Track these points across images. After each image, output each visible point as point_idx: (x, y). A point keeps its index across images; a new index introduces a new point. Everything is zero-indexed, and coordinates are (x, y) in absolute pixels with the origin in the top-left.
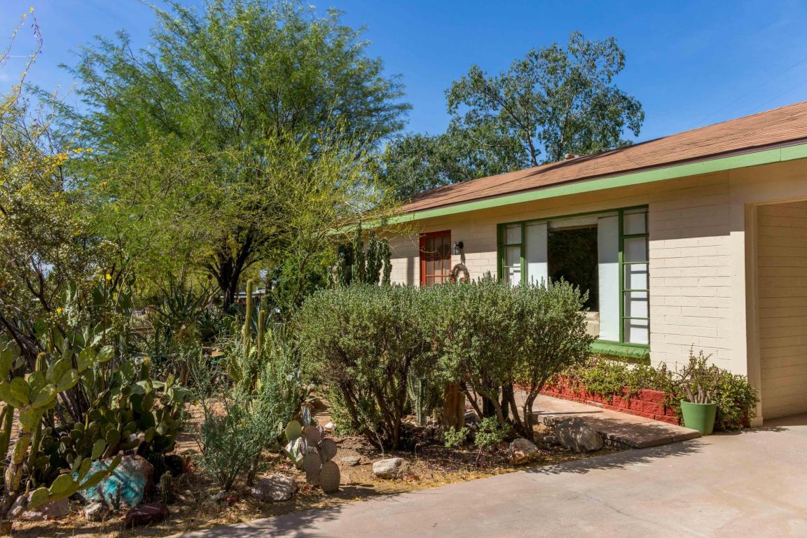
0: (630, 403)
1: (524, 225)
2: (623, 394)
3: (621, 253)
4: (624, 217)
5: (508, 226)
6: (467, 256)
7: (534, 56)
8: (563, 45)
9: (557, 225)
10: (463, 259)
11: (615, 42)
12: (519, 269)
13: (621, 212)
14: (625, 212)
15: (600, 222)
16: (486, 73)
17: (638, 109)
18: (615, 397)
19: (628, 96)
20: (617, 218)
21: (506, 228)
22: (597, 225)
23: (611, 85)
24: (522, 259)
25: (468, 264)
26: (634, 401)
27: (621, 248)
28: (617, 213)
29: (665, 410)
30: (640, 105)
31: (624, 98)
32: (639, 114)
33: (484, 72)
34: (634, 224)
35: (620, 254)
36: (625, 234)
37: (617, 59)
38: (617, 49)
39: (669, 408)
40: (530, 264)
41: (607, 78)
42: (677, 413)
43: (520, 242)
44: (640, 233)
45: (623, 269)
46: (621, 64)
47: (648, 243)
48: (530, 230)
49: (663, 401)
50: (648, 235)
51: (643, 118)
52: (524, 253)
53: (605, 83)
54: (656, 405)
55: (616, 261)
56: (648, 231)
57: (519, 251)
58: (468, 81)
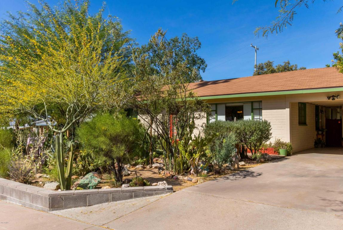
1: (216, 105)
2: (262, 150)
3: (252, 113)
4: (253, 104)
7: (172, 41)
9: (228, 105)
11: (198, 39)
12: (215, 118)
14: (253, 102)
15: (244, 105)
19: (202, 58)
20: (251, 104)
23: (195, 53)
24: (216, 115)
27: (252, 112)
28: (251, 102)
29: (274, 152)
30: (205, 62)
31: (200, 59)
34: (256, 106)
36: (253, 108)
37: (198, 44)
39: (276, 151)
40: (218, 116)
41: (194, 51)
42: (278, 153)
43: (215, 109)
44: (259, 108)
45: (253, 118)
46: (200, 46)
47: (260, 111)
48: (219, 106)
49: (274, 150)
50: (261, 109)
51: (206, 66)
52: (216, 112)
53: (193, 52)
54: (272, 151)
55: (250, 115)
56: (260, 108)
57: (215, 112)
58: (147, 46)
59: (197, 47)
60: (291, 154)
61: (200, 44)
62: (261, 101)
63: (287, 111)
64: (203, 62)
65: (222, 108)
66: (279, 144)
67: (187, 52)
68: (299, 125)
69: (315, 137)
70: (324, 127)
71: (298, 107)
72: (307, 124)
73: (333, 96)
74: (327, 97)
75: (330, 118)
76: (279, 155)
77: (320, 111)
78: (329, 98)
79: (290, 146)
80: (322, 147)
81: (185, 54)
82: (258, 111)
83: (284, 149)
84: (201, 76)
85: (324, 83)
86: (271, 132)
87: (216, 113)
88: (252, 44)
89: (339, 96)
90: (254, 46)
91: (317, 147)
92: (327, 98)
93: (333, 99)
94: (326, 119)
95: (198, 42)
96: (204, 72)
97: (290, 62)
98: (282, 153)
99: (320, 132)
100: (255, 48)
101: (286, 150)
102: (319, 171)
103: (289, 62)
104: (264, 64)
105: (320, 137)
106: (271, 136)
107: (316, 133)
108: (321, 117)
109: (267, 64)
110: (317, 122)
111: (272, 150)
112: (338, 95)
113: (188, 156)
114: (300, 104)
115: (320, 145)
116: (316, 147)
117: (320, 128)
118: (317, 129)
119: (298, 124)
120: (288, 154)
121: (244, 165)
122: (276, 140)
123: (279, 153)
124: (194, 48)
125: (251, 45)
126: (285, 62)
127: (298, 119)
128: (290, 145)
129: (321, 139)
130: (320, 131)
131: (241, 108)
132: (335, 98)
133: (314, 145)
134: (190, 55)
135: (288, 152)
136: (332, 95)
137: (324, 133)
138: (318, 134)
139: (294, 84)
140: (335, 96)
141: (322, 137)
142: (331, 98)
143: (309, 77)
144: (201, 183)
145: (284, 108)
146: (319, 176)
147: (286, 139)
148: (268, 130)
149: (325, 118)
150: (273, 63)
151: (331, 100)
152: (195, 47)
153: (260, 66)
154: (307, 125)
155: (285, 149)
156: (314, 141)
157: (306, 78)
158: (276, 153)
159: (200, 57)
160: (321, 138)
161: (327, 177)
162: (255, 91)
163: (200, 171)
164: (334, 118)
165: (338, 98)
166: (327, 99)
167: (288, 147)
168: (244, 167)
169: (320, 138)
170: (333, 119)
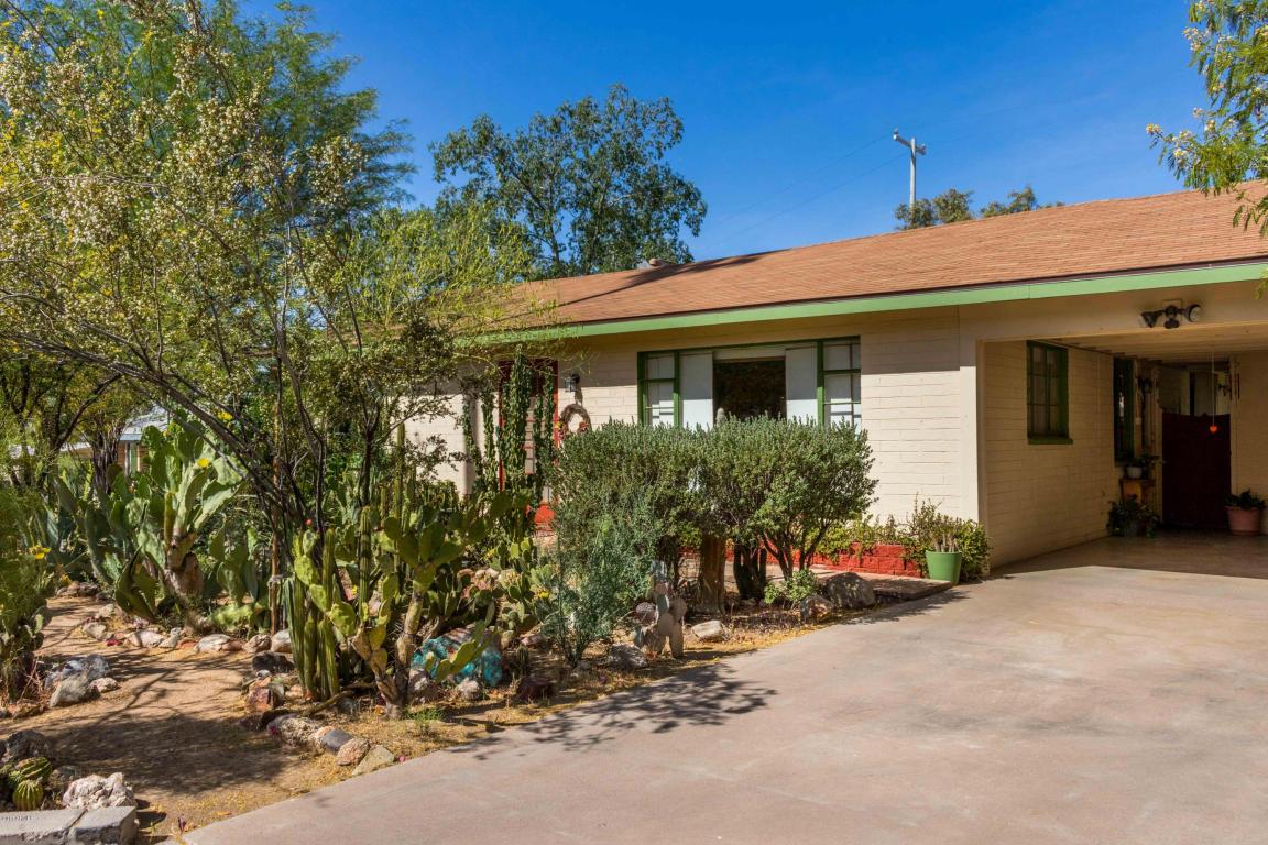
0: (862, 561)
1: (678, 355)
2: (852, 552)
4: (825, 349)
5: (650, 356)
6: (586, 392)
7: (567, 112)
8: (601, 99)
9: (725, 356)
10: (579, 396)
11: (670, 105)
12: (672, 411)
13: (821, 344)
14: (826, 343)
15: (788, 354)
16: (499, 128)
17: (696, 199)
18: (841, 556)
19: (686, 181)
20: (815, 350)
21: (648, 358)
22: (784, 358)
23: (660, 163)
24: (675, 395)
25: (586, 404)
26: (867, 558)
27: (821, 383)
28: (815, 344)
29: (905, 564)
30: (699, 194)
31: (681, 183)
32: (699, 206)
33: (496, 126)
34: (837, 358)
35: (820, 390)
36: (825, 369)
37: (673, 128)
38: (673, 115)
39: (910, 561)
40: (685, 402)
41: (656, 152)
42: (920, 566)
43: (672, 376)
44: (849, 368)
45: (825, 411)
46: (678, 135)
47: (855, 380)
48: (687, 362)
49: (903, 554)
50: (858, 371)
51: (704, 212)
52: (678, 387)
53: (652, 159)
54: (894, 559)
55: (813, 397)
56: (855, 367)
57: (671, 386)
58: (472, 137)
59: (667, 139)
60: (985, 571)
61: (679, 126)
62: (858, 337)
63: (967, 377)
64: (691, 196)
65: (700, 370)
66: (931, 526)
67: (626, 158)
68: (1030, 443)
69: (1113, 493)
70: (1158, 450)
71: (1024, 364)
72: (1071, 436)
73: (1169, 309)
74: (1144, 315)
75: (1186, 411)
76: (925, 580)
77: (1136, 381)
78: (1149, 317)
79: (978, 538)
80: (1141, 533)
81: (620, 167)
82: (845, 380)
83: (947, 550)
84: (691, 251)
85: (1132, 253)
86: (870, 475)
87: (677, 390)
88: (896, 133)
89: (1196, 309)
90: (906, 139)
91: (1120, 535)
92: (1141, 318)
93: (1172, 324)
94: (1165, 416)
95: (670, 119)
96: (696, 234)
97: (1036, 194)
98: (938, 569)
99: (1135, 472)
100: (910, 146)
101: (957, 556)
102: (1067, 681)
103: (1030, 192)
104: (933, 205)
105: (1136, 489)
106: (872, 497)
107: (1117, 473)
108: (1143, 406)
109: (944, 201)
110: (1121, 428)
111: (893, 553)
112: (1197, 306)
113: (340, 615)
114: (1037, 352)
115: (1134, 526)
116: (1115, 535)
117: (1137, 454)
118: (1123, 455)
119: (1025, 437)
120: (967, 573)
121: (717, 639)
122: (919, 511)
123: (924, 570)
124: (659, 143)
125: (895, 137)
126: (1014, 194)
127: (1024, 414)
128: (977, 534)
129: (1139, 500)
130: (1134, 466)
131: (776, 369)
132: (1179, 317)
133: (1108, 525)
134: (642, 170)
135: (964, 563)
136: (1167, 304)
137: (1157, 473)
138: (1126, 478)
139: (1002, 259)
140: (1181, 311)
141: (1144, 489)
142: (1163, 319)
143: (1076, 232)
144: (375, 769)
145: (954, 366)
146: (1052, 724)
147: (962, 505)
148: (858, 467)
149: (1161, 411)
150: (972, 197)
151: (1159, 329)
152: (661, 140)
153: (917, 211)
154: (1071, 442)
155: (951, 551)
156: (1109, 507)
157: (1059, 237)
158: (914, 568)
159: (680, 178)
160: (1140, 495)
161: (1095, 730)
162: (827, 295)
163: (418, 686)
164: (1199, 413)
165: (1192, 317)
166: (1145, 324)
167: (967, 542)
168: (717, 647)
169: (1135, 496)
170: (1196, 414)
